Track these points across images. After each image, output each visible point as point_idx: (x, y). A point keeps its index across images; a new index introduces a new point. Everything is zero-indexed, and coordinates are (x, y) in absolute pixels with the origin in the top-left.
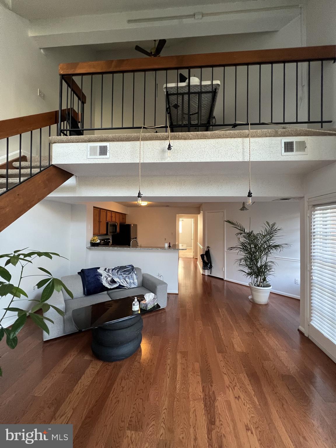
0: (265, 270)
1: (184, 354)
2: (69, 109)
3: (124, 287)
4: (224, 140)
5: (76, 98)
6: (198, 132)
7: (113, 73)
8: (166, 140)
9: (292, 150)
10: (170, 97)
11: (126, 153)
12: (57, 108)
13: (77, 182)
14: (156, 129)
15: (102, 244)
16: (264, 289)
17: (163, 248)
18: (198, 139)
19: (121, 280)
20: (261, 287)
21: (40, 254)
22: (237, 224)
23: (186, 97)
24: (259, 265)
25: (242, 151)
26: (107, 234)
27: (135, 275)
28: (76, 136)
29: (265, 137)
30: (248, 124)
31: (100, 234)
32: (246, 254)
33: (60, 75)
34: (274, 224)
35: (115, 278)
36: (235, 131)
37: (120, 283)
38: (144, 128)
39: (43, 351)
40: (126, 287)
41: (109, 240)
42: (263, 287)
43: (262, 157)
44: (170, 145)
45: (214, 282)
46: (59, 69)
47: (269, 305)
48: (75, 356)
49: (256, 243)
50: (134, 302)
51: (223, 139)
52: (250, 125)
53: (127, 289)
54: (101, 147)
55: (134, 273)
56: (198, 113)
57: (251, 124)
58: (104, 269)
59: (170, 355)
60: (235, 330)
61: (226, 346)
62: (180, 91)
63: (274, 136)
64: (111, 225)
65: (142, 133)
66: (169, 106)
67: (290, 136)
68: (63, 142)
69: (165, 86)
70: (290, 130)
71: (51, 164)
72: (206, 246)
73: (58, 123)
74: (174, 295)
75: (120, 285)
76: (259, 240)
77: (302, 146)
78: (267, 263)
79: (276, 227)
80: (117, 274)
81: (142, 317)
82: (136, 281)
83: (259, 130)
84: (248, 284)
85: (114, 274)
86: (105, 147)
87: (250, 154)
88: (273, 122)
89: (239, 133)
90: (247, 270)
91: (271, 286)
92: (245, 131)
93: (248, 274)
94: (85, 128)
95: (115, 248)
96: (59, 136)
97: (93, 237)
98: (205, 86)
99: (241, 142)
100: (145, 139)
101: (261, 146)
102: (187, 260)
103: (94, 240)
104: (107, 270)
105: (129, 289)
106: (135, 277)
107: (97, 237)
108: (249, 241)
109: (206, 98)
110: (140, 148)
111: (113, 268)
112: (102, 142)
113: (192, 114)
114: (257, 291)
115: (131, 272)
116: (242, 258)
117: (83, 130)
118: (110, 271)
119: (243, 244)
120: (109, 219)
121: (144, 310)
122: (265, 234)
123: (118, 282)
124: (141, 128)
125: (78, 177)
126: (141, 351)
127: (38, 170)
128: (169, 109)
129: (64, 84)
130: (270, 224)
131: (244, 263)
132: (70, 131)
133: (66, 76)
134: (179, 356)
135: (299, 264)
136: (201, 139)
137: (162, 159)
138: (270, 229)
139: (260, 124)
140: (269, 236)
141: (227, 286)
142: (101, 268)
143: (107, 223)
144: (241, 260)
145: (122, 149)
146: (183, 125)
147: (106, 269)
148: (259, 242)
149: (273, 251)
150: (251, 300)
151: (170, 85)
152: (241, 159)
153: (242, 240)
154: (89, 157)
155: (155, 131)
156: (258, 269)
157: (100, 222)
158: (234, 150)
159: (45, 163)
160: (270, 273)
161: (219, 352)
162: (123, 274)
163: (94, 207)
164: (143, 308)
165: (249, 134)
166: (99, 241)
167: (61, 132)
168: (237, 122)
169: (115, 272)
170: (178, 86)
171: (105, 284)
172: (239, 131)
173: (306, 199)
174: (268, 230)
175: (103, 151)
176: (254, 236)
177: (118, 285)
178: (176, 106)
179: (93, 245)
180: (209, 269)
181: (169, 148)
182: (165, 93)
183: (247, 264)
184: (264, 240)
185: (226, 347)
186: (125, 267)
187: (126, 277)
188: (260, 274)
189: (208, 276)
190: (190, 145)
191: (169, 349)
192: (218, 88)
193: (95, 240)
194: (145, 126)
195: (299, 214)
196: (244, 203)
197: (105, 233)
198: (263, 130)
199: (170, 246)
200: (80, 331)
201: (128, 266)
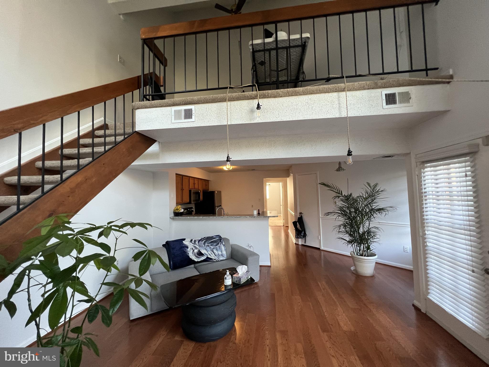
0: (368, 236)
1: (284, 333)
2: (152, 73)
3: (211, 259)
4: (318, 95)
5: (157, 62)
6: (288, 89)
7: (195, 33)
8: (255, 99)
9: (394, 102)
10: (256, 54)
11: (213, 115)
12: (140, 73)
13: (160, 148)
14: (243, 89)
15: (185, 213)
16: (369, 259)
17: (252, 216)
18: (289, 96)
19: (208, 252)
20: (365, 256)
21: (133, 225)
22: (333, 187)
23: (273, 53)
24: (361, 231)
25: (338, 106)
26: (190, 203)
27: (223, 246)
28: (159, 101)
29: (363, 90)
30: (343, 77)
31: (182, 202)
32: (346, 219)
33: (142, 39)
34: (376, 185)
35: (202, 249)
36: (329, 86)
37: (207, 255)
38: (230, 88)
39: (130, 331)
40: (214, 260)
41: (192, 209)
42: (367, 256)
43: (361, 111)
44: (258, 104)
45: (309, 252)
46: (141, 33)
47: (375, 278)
48: (164, 336)
49: (356, 207)
50: (226, 276)
51: (316, 95)
52: (345, 77)
53: (216, 262)
54: (186, 110)
55: (221, 244)
56: (287, 69)
57: (347, 77)
58: (190, 241)
59: (268, 335)
60: (339, 306)
61: (331, 324)
62: (267, 47)
63: (373, 89)
64: (194, 193)
65: (228, 93)
66: (255, 63)
67: (392, 87)
68: (146, 107)
69: (250, 43)
70: (391, 80)
71: (134, 131)
72: (298, 212)
73: (141, 88)
74: (267, 268)
75: (207, 258)
76: (359, 203)
77: (406, 97)
78: (370, 229)
79: (378, 188)
80: (204, 246)
81: (235, 292)
82: (224, 253)
83: (355, 83)
84: (350, 254)
85: (201, 245)
86: (191, 110)
87: (347, 110)
88: (371, 73)
89: (334, 88)
90: (348, 238)
91: (377, 256)
92: (340, 84)
93: (349, 242)
94: (167, 92)
95: (200, 217)
96: (142, 101)
97: (176, 206)
98: (294, 40)
99: (337, 96)
100: (232, 99)
101: (359, 99)
102: (276, 229)
103: (177, 209)
104: (193, 242)
105: (217, 261)
106: (223, 248)
107: (180, 206)
108: (348, 205)
109: (295, 53)
110: (227, 109)
111: (200, 239)
112: (187, 105)
113: (280, 71)
114: (360, 261)
115: (218, 244)
116: (341, 224)
117: (165, 94)
118: (197, 242)
119: (341, 209)
120: (191, 186)
121: (238, 285)
122: (366, 197)
123: (206, 254)
124: (227, 88)
125: (161, 143)
126: (235, 330)
127: (122, 138)
128: (254, 67)
129: (146, 49)
130: (372, 185)
131: (344, 230)
132: (152, 96)
133: (147, 40)
134: (278, 336)
135: (409, 230)
136: (292, 96)
137: (251, 120)
138: (371, 190)
139: (356, 76)
140: (371, 198)
141: (324, 256)
142: (186, 239)
143: (190, 191)
144: (340, 226)
145: (208, 111)
146: (271, 82)
147: (192, 240)
148: (360, 206)
149: (377, 215)
150: (354, 272)
151: (256, 42)
152: (337, 116)
153: (340, 203)
154: (173, 121)
155: (242, 90)
156: (360, 236)
157: (182, 190)
158: (329, 105)
159: (129, 130)
160: (374, 240)
161: (324, 331)
162: (211, 245)
163: (176, 174)
164: (236, 282)
165: (345, 88)
166: (182, 210)
167: (144, 97)
168: (330, 76)
169: (202, 243)
170: (265, 42)
171: (192, 256)
172: (333, 85)
173: (413, 156)
174: (369, 192)
175: (188, 114)
176: (353, 199)
177: (205, 258)
178: (263, 63)
179: (177, 214)
180: (303, 238)
181: (259, 107)
182: (251, 50)
183: (346, 231)
184: (365, 203)
185: (331, 326)
186: (212, 238)
187: (214, 248)
188: (363, 242)
189: (302, 245)
190: (280, 103)
191: (266, 327)
192: (307, 41)
193: (179, 209)
194: (232, 86)
195: (405, 173)
196: (340, 163)
197: (188, 201)
198: (360, 83)
199: (259, 214)
200: (170, 309)
201: (215, 237)
